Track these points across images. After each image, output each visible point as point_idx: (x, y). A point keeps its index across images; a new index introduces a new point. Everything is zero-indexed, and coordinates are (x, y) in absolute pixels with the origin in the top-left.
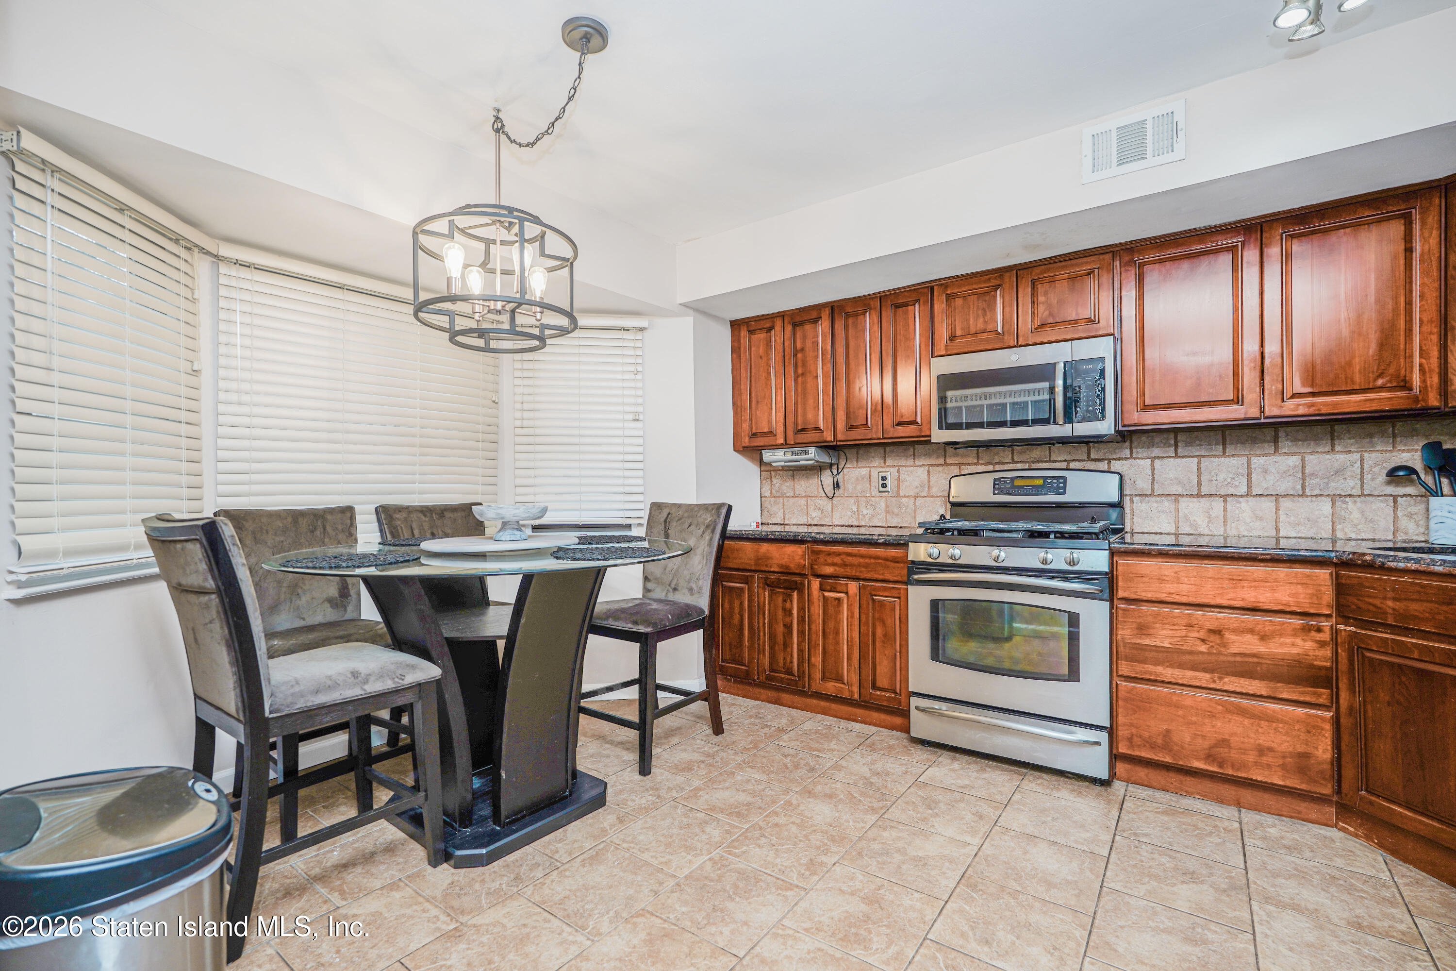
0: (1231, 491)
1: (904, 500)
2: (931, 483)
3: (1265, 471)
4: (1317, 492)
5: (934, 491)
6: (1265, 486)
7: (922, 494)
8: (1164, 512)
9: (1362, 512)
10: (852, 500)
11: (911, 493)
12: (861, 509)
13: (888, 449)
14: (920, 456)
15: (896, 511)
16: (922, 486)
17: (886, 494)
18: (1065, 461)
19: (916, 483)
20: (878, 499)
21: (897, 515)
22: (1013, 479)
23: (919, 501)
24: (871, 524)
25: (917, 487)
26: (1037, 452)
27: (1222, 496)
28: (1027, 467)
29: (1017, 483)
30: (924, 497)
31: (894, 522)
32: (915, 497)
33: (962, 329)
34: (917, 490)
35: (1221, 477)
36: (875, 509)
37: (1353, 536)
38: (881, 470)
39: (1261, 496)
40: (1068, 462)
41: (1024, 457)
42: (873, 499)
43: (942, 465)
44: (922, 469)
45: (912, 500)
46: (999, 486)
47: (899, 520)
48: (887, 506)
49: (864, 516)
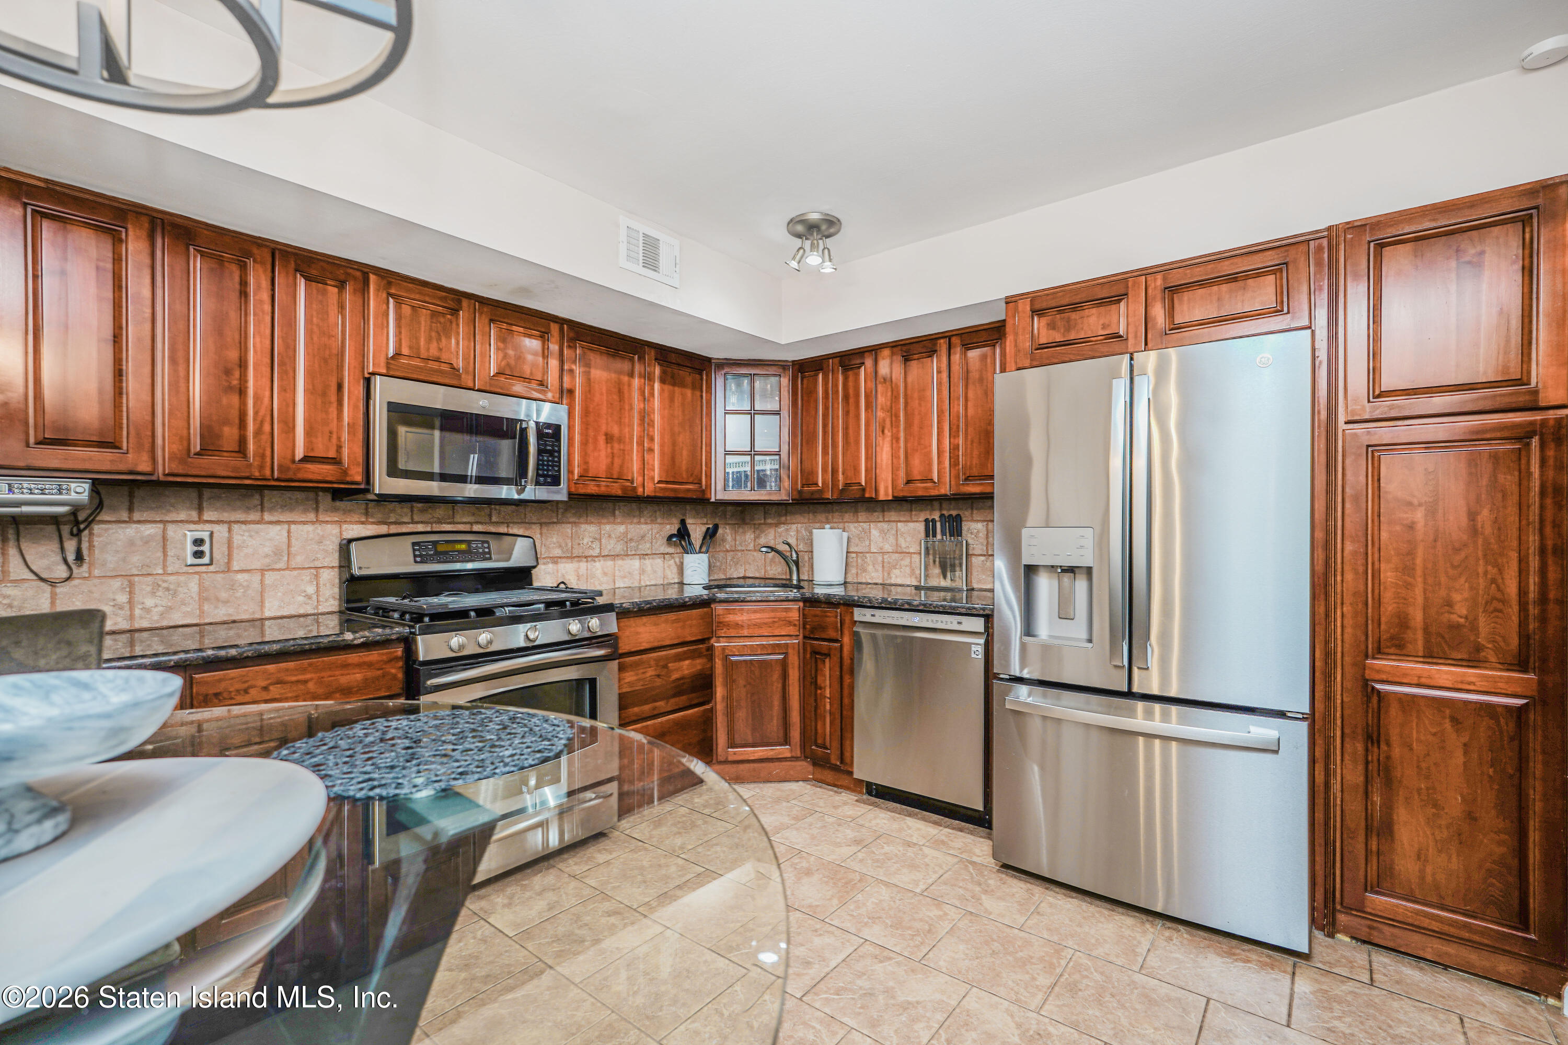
0: (591, 553)
1: (240, 577)
2: (293, 550)
3: (610, 536)
4: (633, 552)
5: (298, 560)
6: (609, 547)
7: (277, 566)
8: (549, 573)
9: (652, 565)
10: (117, 583)
11: (257, 565)
12: (138, 598)
13: (207, 493)
14: (272, 510)
15: (224, 595)
16: (277, 553)
17: (203, 569)
18: (469, 523)
19: (267, 550)
20: (182, 578)
21: (226, 602)
22: (435, 543)
23: (270, 578)
24: (165, 623)
25: (267, 556)
26: (440, 512)
27: (586, 557)
28: (429, 529)
29: (441, 548)
30: (279, 570)
31: (221, 613)
32: (262, 571)
33: (410, 348)
34: (267, 560)
35: (585, 541)
36: (175, 594)
37: (648, 583)
38: (192, 527)
39: (607, 556)
40: (471, 524)
41: (426, 517)
42: (172, 578)
43: (313, 523)
44: (278, 527)
45: (257, 578)
46: (421, 552)
47: (231, 611)
48: (202, 588)
49: (148, 610)
